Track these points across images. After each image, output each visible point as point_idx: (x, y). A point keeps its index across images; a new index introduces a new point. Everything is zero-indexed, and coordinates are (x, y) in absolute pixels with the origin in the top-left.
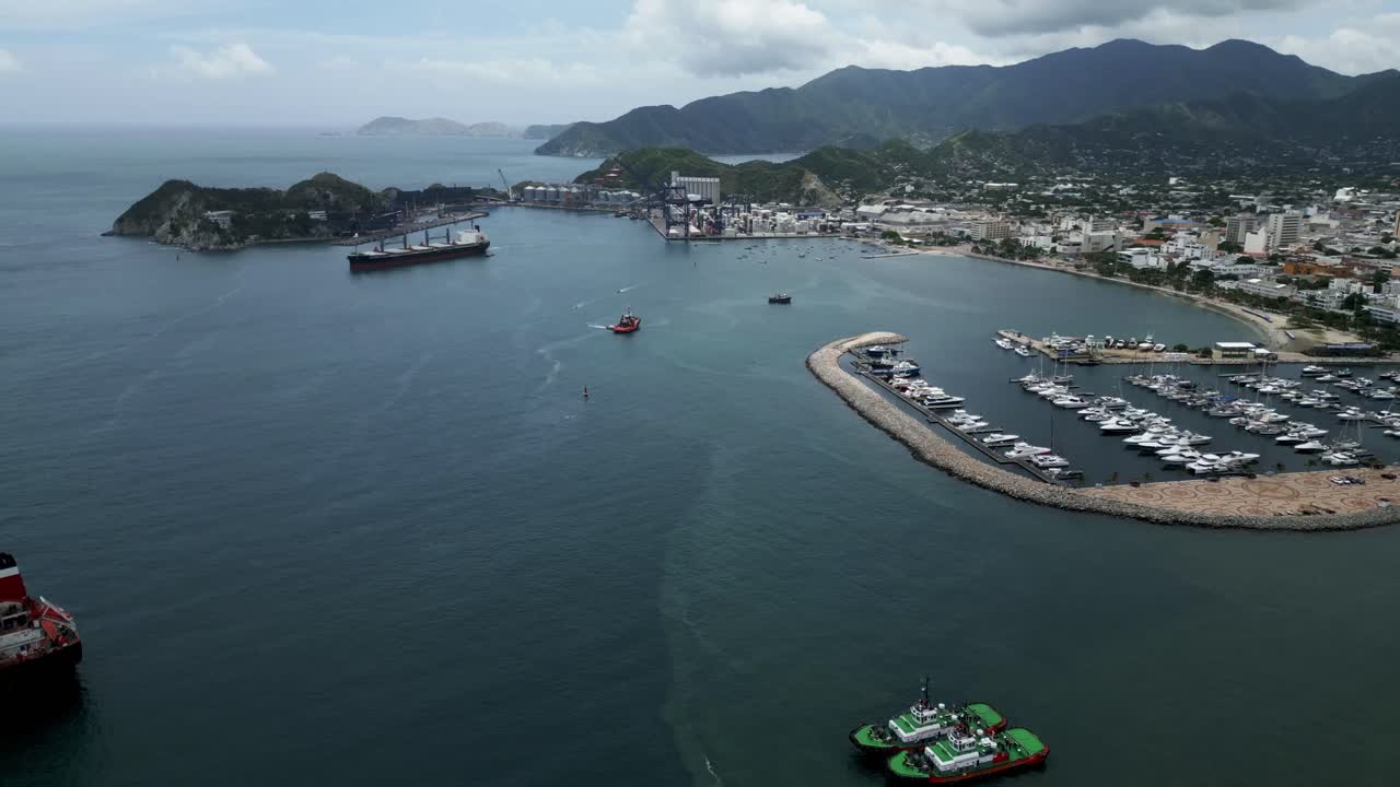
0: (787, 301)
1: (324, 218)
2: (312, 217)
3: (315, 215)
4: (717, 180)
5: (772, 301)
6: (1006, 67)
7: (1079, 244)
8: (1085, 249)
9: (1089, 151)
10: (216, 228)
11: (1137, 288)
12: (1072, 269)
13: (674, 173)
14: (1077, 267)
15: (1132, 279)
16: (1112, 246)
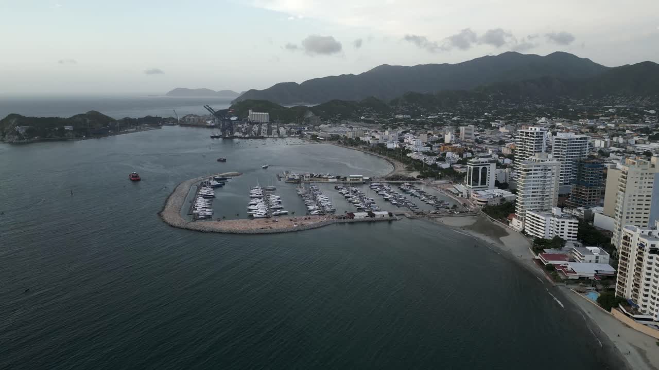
0: (224, 161)
1: (72, 129)
2: (66, 129)
3: (67, 128)
4: (267, 114)
9: (467, 102)
10: (18, 133)
13: (250, 111)
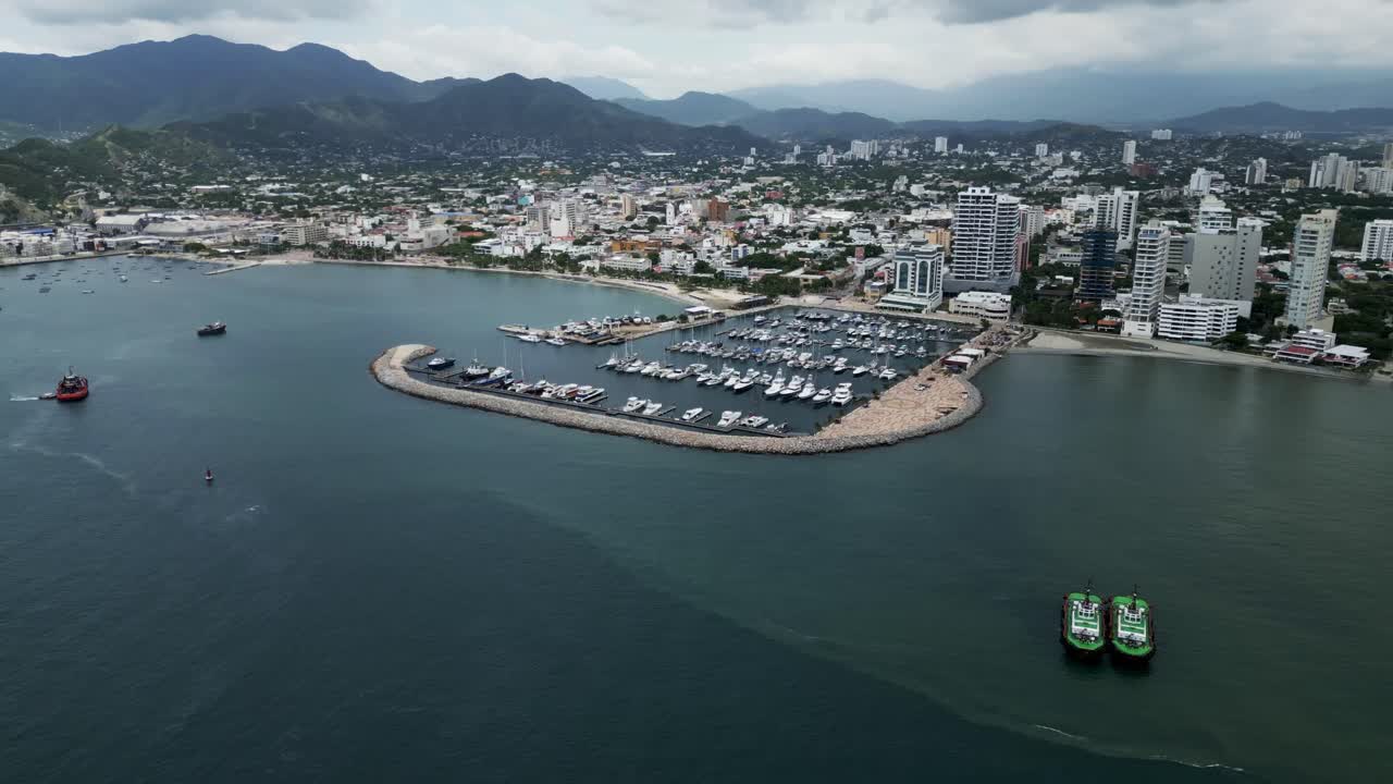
0: (221, 331)
5: (202, 334)
6: (74, 58)
7: (420, 241)
8: (427, 244)
11: (518, 274)
12: (444, 264)
14: (448, 261)
15: (511, 268)
16: (447, 240)
